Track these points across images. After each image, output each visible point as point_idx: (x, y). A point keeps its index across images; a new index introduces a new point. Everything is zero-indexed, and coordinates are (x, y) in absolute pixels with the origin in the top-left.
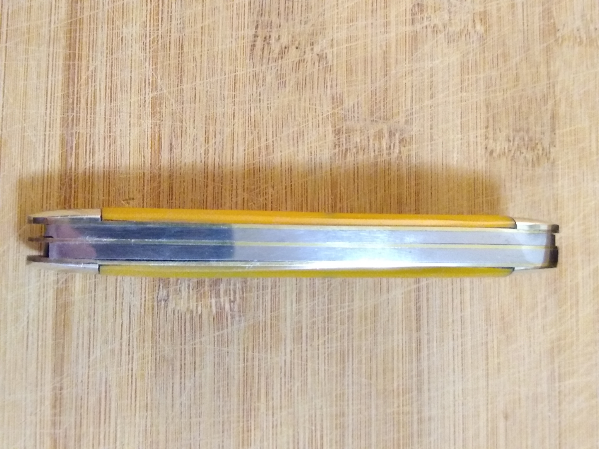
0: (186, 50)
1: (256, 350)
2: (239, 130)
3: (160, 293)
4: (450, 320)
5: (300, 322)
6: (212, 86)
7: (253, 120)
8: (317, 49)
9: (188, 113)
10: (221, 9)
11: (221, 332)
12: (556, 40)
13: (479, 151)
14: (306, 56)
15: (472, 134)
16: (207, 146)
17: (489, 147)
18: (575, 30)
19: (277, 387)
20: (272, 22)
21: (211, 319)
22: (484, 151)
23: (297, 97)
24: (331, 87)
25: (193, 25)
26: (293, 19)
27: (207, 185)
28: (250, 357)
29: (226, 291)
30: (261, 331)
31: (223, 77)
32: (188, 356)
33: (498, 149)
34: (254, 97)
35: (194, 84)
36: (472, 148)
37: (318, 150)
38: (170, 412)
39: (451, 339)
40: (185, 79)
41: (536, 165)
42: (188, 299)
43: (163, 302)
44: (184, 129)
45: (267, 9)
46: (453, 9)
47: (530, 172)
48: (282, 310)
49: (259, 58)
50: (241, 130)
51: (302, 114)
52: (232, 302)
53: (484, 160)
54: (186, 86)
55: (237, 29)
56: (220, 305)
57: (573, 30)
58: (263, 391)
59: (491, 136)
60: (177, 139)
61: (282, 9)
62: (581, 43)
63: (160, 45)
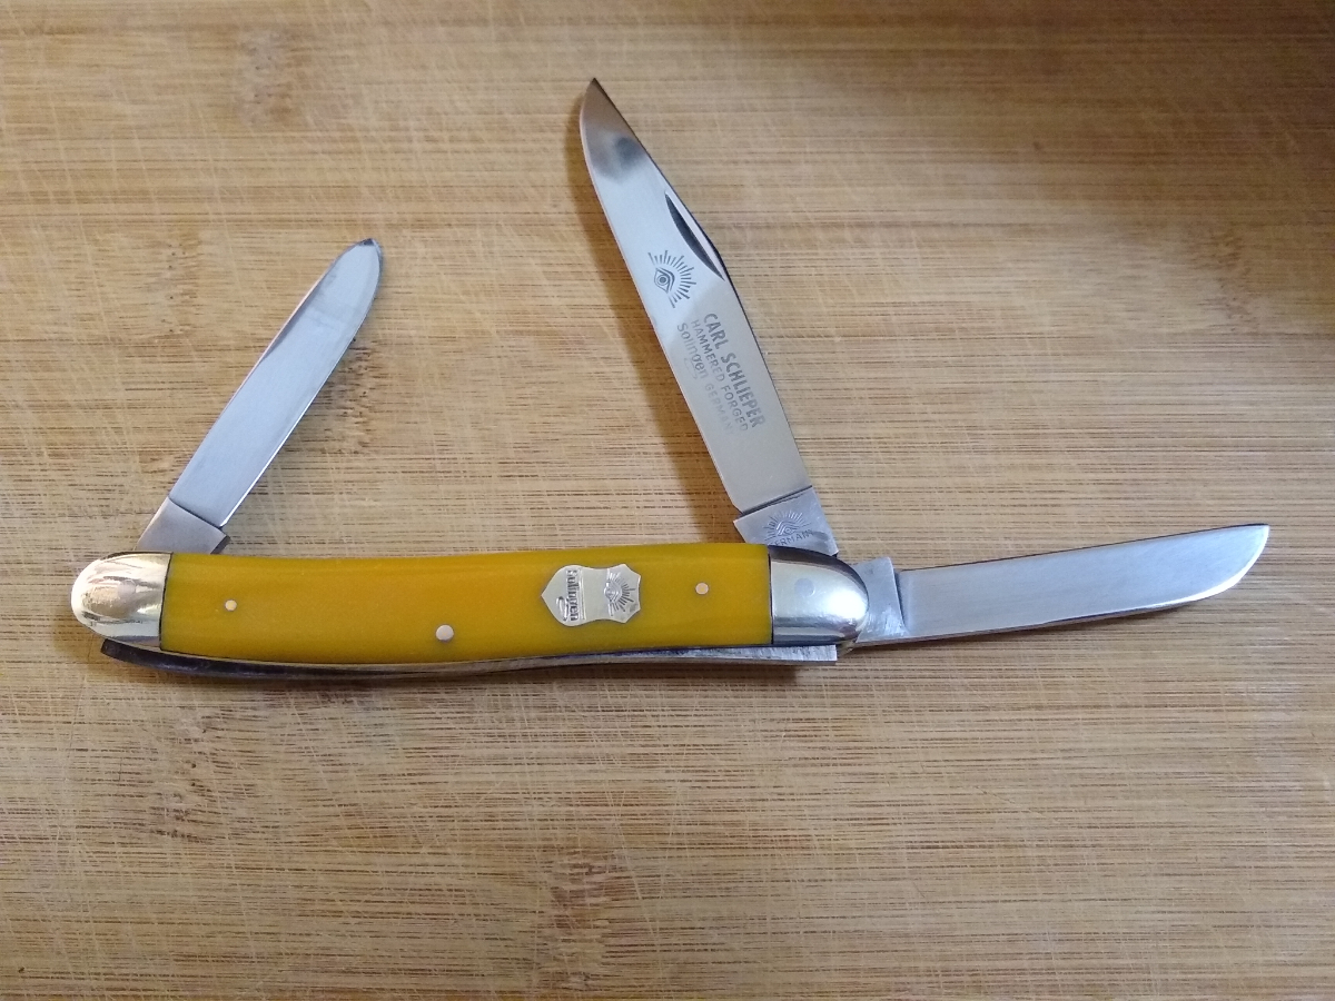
0: (194, 950)
1: (666, 829)
2: (322, 860)
3: (575, 986)
4: (624, 512)
5: (623, 758)
6: (252, 906)
7: (305, 839)
8: (196, 732)
9: (295, 945)
10: (131, 892)
11: (637, 888)
12: (187, 334)
13: (361, 465)
14: (207, 750)
15: (333, 476)
16: (346, 914)
17: (353, 449)
18: (172, 302)
19: (722, 794)
20: (154, 808)
21: (618, 904)
22: (361, 457)
23: (269, 765)
24: (254, 709)
25: (157, 938)
26: (149, 772)
27: (408, 914)
28: (675, 839)
29: (574, 881)
30: (636, 822)
31: (238, 887)
32: (673, 940)
33: (357, 433)
34: (271, 836)
35: (249, 935)
36: (356, 477)
37: (354, 730)
38: (756, 966)
39: (651, 511)
40: (242, 951)
41: (382, 371)
42: (586, 941)
43: (590, 982)
44: (321, 952)
45: (131, 815)
46: (136, 508)
47: (395, 381)
48: (605, 787)
49: (209, 829)
50: (322, 858)
51: (296, 757)
52: (590, 870)
53: (375, 456)
54: (253, 947)
55: (164, 865)
56: (595, 889)
57: (171, 306)
58: (728, 817)
59: (337, 445)
60: (336, 963)
61: (133, 791)
62: (192, 294)
63: (187, 993)
